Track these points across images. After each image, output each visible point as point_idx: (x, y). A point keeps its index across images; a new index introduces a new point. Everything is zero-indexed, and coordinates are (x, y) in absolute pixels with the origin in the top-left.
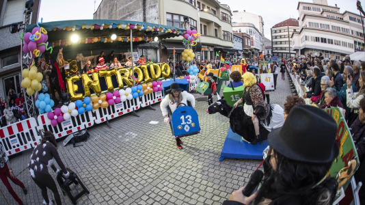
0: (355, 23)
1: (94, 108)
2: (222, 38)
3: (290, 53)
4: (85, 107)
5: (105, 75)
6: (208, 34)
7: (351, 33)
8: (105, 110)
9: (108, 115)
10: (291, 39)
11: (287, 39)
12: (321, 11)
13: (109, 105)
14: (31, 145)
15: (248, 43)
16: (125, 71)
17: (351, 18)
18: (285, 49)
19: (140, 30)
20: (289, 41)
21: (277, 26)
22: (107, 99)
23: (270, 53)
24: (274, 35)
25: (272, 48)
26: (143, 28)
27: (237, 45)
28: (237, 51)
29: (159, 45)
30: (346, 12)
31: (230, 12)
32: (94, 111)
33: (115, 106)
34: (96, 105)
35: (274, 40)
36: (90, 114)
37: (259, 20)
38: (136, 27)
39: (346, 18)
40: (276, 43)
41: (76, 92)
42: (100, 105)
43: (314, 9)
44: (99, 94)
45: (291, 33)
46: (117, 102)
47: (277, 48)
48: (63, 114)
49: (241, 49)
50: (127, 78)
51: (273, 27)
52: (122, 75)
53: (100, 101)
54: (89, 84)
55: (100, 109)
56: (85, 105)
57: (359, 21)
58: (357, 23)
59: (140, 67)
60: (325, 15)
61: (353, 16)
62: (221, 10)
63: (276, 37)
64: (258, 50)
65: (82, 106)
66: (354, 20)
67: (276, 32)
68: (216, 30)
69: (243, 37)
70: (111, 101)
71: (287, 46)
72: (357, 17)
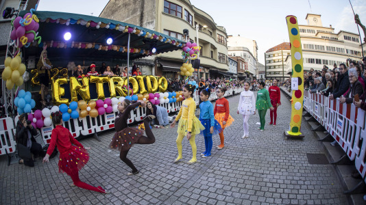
0: (350, 41)
1: (80, 115)
2: (218, 60)
3: (284, 77)
4: (70, 113)
5: (97, 81)
6: (203, 55)
7: (345, 52)
8: (93, 119)
9: (96, 126)
10: (284, 63)
11: (281, 63)
12: (316, 32)
13: (99, 114)
14: (6, 150)
15: (242, 66)
16: (119, 80)
17: (346, 38)
18: (279, 73)
19: (139, 35)
20: (283, 65)
21: (271, 50)
22: (97, 107)
23: (264, 77)
24: (268, 59)
25: (266, 72)
26: (142, 33)
27: (232, 69)
28: (232, 74)
29: (155, 62)
30: (341, 31)
31: (226, 34)
32: (80, 120)
33: (106, 116)
34: (83, 112)
35: (268, 65)
36: (76, 123)
37: (253, 44)
38: (135, 31)
39: (341, 38)
40: (270, 67)
41: (62, 97)
42: (88, 112)
43: (309, 31)
44: (88, 101)
45: (285, 57)
46: (109, 112)
47: (270, 73)
48: (44, 118)
49: (235, 72)
50: (120, 88)
51: (267, 52)
52: (116, 83)
53: (89, 109)
54: (78, 89)
55: (88, 118)
56: (70, 110)
57: (354, 40)
58: (352, 42)
59: (135, 78)
60: (320, 36)
61: (348, 35)
62: (217, 32)
63: (270, 62)
64: (252, 74)
65: (67, 111)
66: (349, 39)
67: (269, 56)
68: (212, 52)
69: (237, 61)
70: (101, 109)
71: (281, 70)
72: (352, 36)
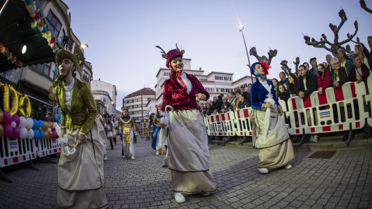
0: (221, 81)
7: (215, 91)
10: (144, 108)
11: (140, 109)
17: (216, 78)
18: (138, 118)
20: (142, 110)
21: (130, 96)
24: (126, 105)
30: (212, 73)
37: (112, 89)
39: (212, 78)
45: (145, 103)
51: (126, 98)
57: (226, 79)
58: (223, 81)
61: (219, 75)
66: (221, 78)
67: (128, 102)
71: (140, 115)
72: (223, 76)
